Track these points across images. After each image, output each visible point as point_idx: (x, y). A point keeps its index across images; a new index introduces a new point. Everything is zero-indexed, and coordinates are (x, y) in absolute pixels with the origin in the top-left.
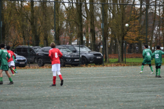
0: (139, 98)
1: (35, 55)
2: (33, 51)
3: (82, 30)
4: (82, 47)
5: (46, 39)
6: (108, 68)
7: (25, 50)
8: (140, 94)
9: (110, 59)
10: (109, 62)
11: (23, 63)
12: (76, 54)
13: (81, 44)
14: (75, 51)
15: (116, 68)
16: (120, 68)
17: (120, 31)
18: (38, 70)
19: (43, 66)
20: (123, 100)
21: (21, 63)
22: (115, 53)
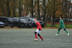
0: (66, 45)
1: (9, 22)
2: (8, 20)
3: (33, 10)
4: (33, 18)
5: (14, 14)
6: (47, 29)
7: (3, 19)
8: (66, 43)
9: (47, 25)
10: (47, 26)
11: (3, 26)
12: (30, 22)
13: (33, 16)
14: (30, 20)
15: (51, 29)
16: (53, 29)
17: (53, 10)
18: (10, 29)
19: (13, 27)
20: (58, 46)
21: (1, 26)
22: (49, 22)
